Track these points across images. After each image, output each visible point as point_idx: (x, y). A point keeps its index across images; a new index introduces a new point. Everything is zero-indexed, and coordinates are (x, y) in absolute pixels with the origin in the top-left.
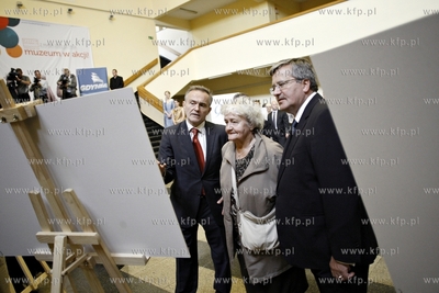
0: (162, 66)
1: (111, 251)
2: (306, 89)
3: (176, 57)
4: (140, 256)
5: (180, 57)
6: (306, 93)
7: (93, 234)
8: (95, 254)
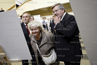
0: (17, 7)
1: (9, 59)
2: (63, 12)
3: (21, 4)
4: (18, 60)
5: (22, 4)
6: (63, 13)
7: (4, 54)
8: (4, 60)
